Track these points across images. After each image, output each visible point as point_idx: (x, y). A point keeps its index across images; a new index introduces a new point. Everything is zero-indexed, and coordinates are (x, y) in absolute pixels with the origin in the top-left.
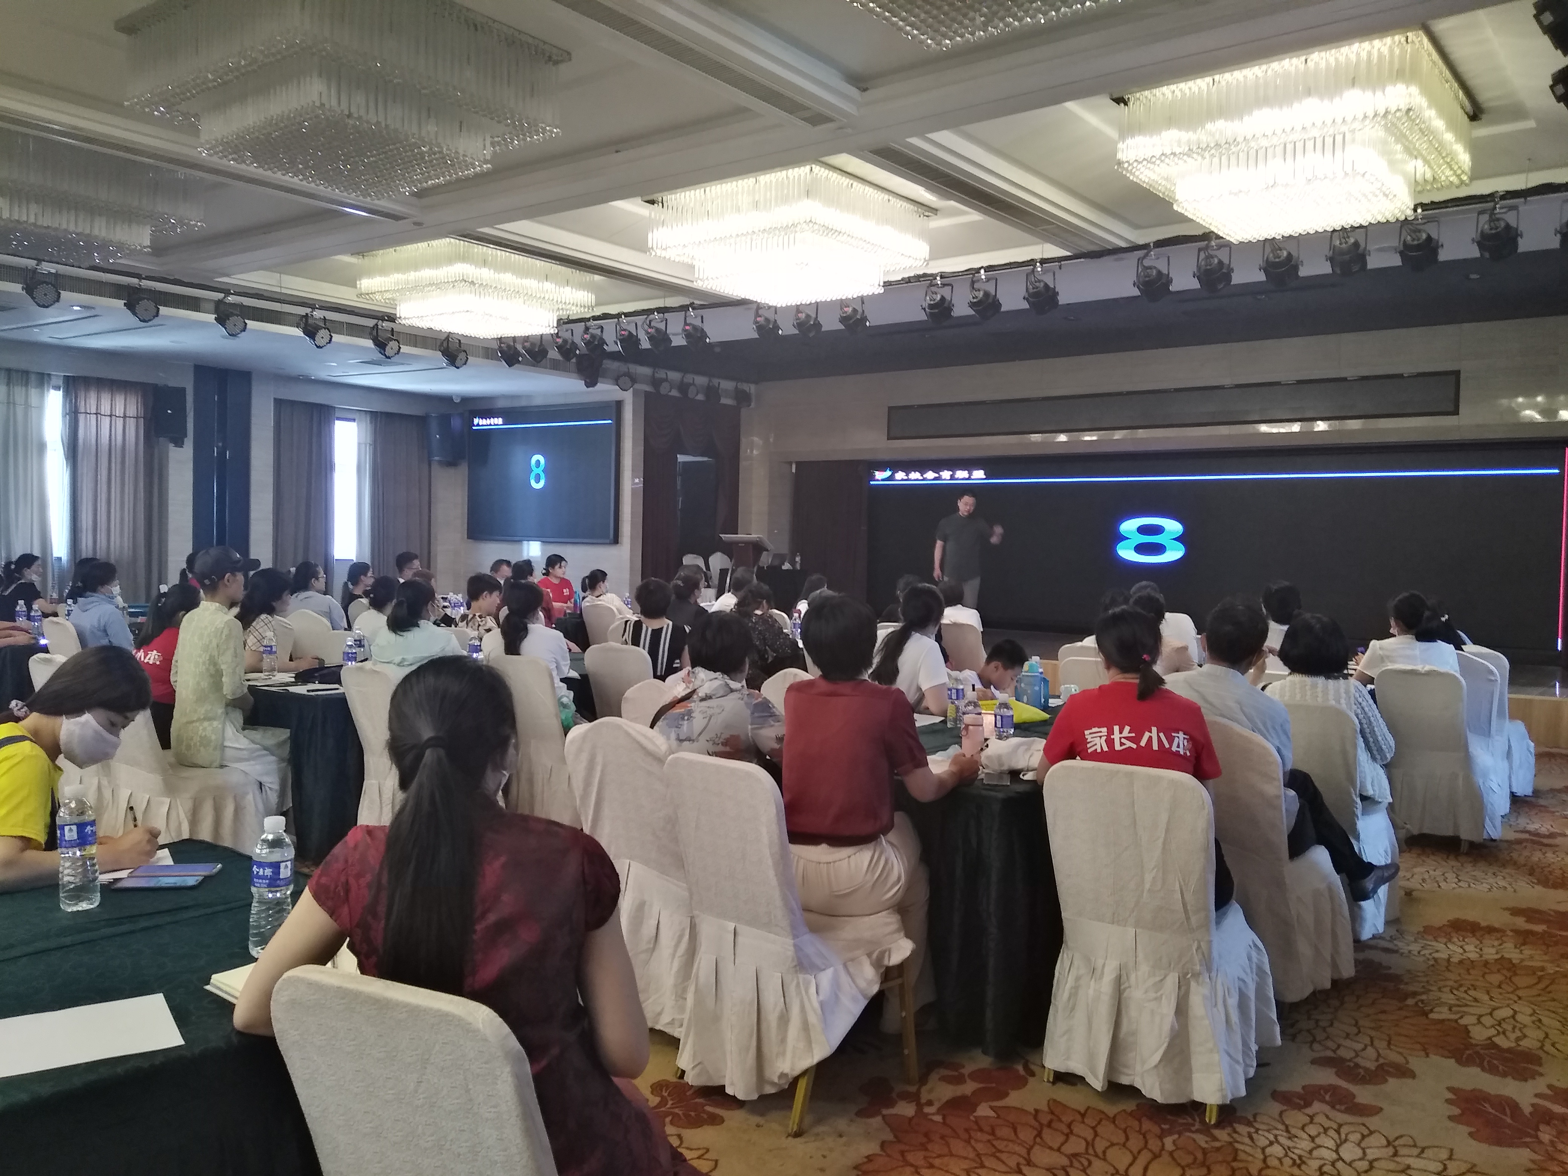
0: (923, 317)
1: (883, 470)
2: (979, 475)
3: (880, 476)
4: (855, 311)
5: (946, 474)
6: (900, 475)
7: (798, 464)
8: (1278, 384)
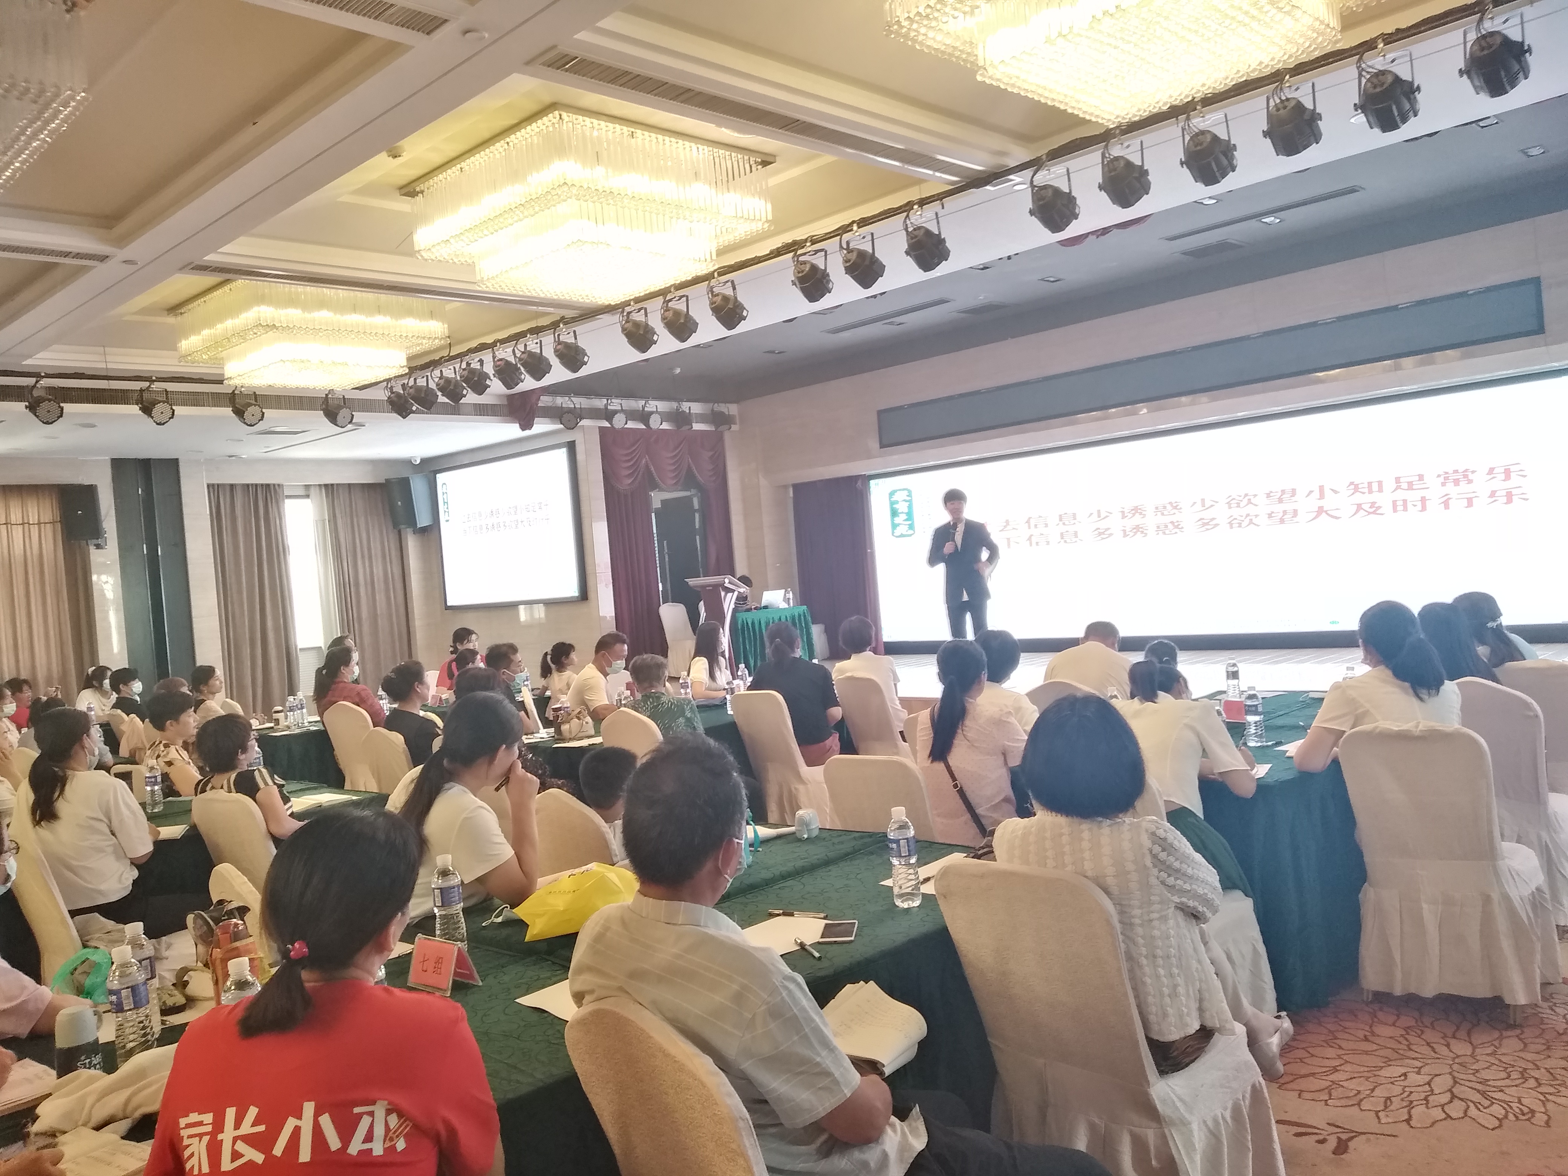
7: (795, 487)
8: (1315, 324)
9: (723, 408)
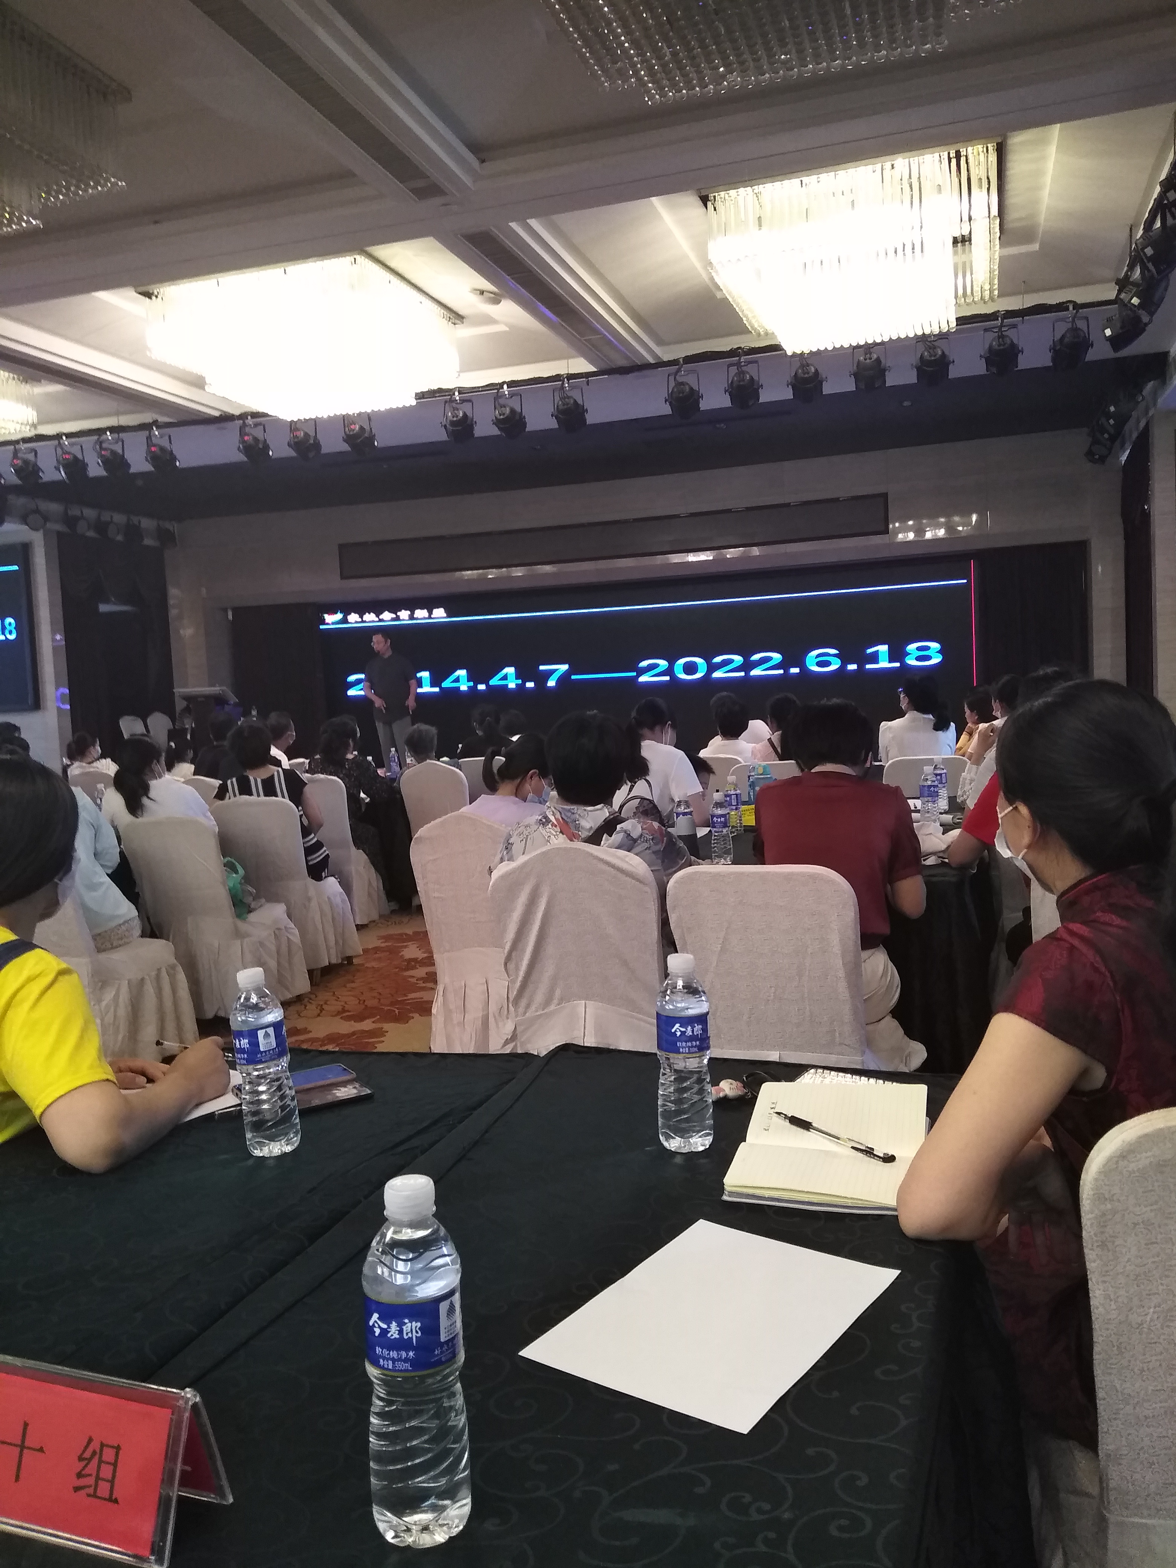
0: (442, 436)
1: (333, 612)
2: (439, 614)
3: (332, 620)
4: (362, 428)
5: (404, 614)
6: (353, 618)
7: (235, 610)
8: (729, 511)
9: (168, 525)
